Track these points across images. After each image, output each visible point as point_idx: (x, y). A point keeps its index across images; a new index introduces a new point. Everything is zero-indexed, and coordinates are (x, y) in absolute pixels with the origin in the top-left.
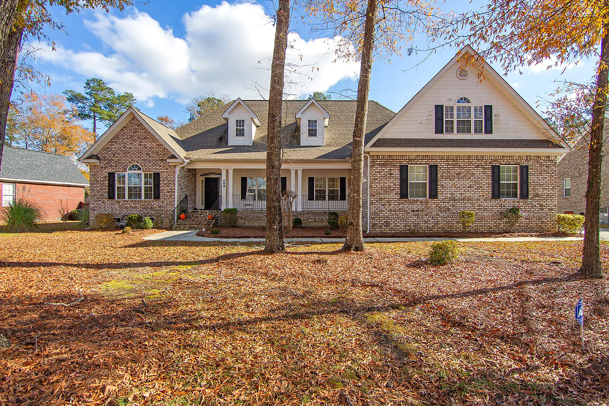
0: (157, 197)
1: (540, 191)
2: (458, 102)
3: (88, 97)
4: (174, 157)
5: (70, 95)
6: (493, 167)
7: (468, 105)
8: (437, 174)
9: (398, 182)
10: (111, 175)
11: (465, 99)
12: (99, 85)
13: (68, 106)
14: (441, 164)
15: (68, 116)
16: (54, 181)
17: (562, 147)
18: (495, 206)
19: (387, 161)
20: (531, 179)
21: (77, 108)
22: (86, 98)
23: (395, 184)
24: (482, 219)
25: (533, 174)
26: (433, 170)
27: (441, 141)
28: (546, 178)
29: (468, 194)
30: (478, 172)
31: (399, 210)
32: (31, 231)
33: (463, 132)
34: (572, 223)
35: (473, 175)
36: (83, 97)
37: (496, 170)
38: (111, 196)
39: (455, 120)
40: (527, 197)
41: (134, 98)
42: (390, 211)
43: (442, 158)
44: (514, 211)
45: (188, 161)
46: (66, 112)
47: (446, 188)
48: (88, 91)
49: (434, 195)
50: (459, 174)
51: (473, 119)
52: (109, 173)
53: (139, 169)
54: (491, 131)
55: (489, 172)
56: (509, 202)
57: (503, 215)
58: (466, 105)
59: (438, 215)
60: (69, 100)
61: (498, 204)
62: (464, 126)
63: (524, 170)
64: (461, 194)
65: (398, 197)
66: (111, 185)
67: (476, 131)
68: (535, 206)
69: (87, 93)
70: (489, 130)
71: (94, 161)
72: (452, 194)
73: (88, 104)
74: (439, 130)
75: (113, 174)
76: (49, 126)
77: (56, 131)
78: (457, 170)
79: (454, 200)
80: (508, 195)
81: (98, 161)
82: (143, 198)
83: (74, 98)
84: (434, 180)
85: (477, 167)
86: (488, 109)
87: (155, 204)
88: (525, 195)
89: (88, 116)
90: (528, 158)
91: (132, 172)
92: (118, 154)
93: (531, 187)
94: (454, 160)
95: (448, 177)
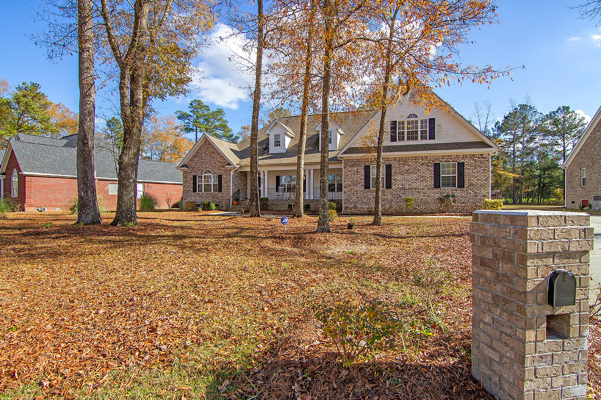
0: (220, 191)
1: (474, 181)
2: (408, 117)
3: (192, 114)
4: (229, 164)
5: (179, 114)
6: (435, 165)
7: (416, 119)
8: (391, 171)
9: (363, 178)
10: (195, 177)
11: (414, 115)
12: (199, 104)
13: (178, 123)
14: (395, 164)
15: (178, 130)
16: (167, 181)
17: (490, 147)
18: (436, 194)
19: (356, 163)
20: (467, 172)
21: (184, 124)
22: (190, 116)
23: (361, 179)
24: (427, 203)
25: (468, 169)
26: (389, 168)
27: (394, 147)
28: (479, 172)
29: (414, 185)
30: (423, 168)
31: (364, 197)
32: (152, 211)
33: (412, 139)
35: (419, 171)
36: (188, 115)
37: (437, 167)
38: (195, 191)
39: (406, 131)
40: (463, 186)
41: (224, 113)
42: (358, 198)
43: (395, 159)
45: (239, 166)
46: (176, 128)
48: (192, 109)
49: (389, 186)
50: (408, 170)
51: (419, 130)
52: (193, 176)
53: (210, 173)
54: (434, 137)
55: (432, 168)
56: (448, 190)
57: (441, 200)
58: (414, 119)
59: (392, 200)
60: (179, 118)
61: (439, 192)
62: (412, 136)
63: (461, 166)
64: (410, 185)
65: (363, 188)
66: (195, 183)
67: (422, 138)
68: (470, 193)
69: (191, 112)
70: (432, 137)
71: (185, 168)
72: (402, 185)
73: (192, 120)
74: (393, 139)
75: (196, 176)
76: (165, 139)
77: (170, 143)
78: (407, 167)
79: (405, 189)
80: (448, 185)
81: (187, 169)
82: (212, 191)
83: (182, 117)
84: (389, 175)
85: (422, 165)
86: (432, 121)
87: (219, 195)
88: (461, 185)
89: (192, 130)
90: (464, 157)
91: (206, 174)
92: (198, 163)
93: (466, 179)
94: (404, 161)
95: (400, 173)
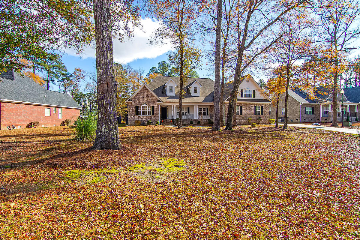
0: (153, 114)
1: (265, 113)
2: (247, 89)
4: (159, 101)
10: (136, 107)
14: (243, 106)
17: (270, 102)
20: (264, 110)
26: (241, 107)
27: (243, 99)
28: (267, 110)
29: (249, 114)
30: (251, 108)
33: (248, 97)
34: (273, 121)
37: (255, 107)
38: (137, 114)
39: (246, 94)
43: (243, 104)
44: (260, 118)
45: (163, 102)
47: (244, 112)
49: (241, 114)
50: (247, 108)
53: (146, 105)
56: (258, 116)
57: (257, 119)
58: (249, 90)
59: (242, 119)
61: (256, 116)
63: (262, 107)
64: (247, 114)
66: (136, 110)
67: (251, 97)
68: (264, 117)
70: (254, 97)
72: (245, 114)
74: (242, 96)
80: (258, 114)
81: (132, 102)
82: (148, 115)
84: (241, 110)
85: (251, 106)
86: (254, 91)
87: (152, 117)
88: (262, 114)
90: (263, 104)
91: (144, 106)
92: (139, 99)
93: (263, 112)
94: (246, 104)
95: (244, 109)
